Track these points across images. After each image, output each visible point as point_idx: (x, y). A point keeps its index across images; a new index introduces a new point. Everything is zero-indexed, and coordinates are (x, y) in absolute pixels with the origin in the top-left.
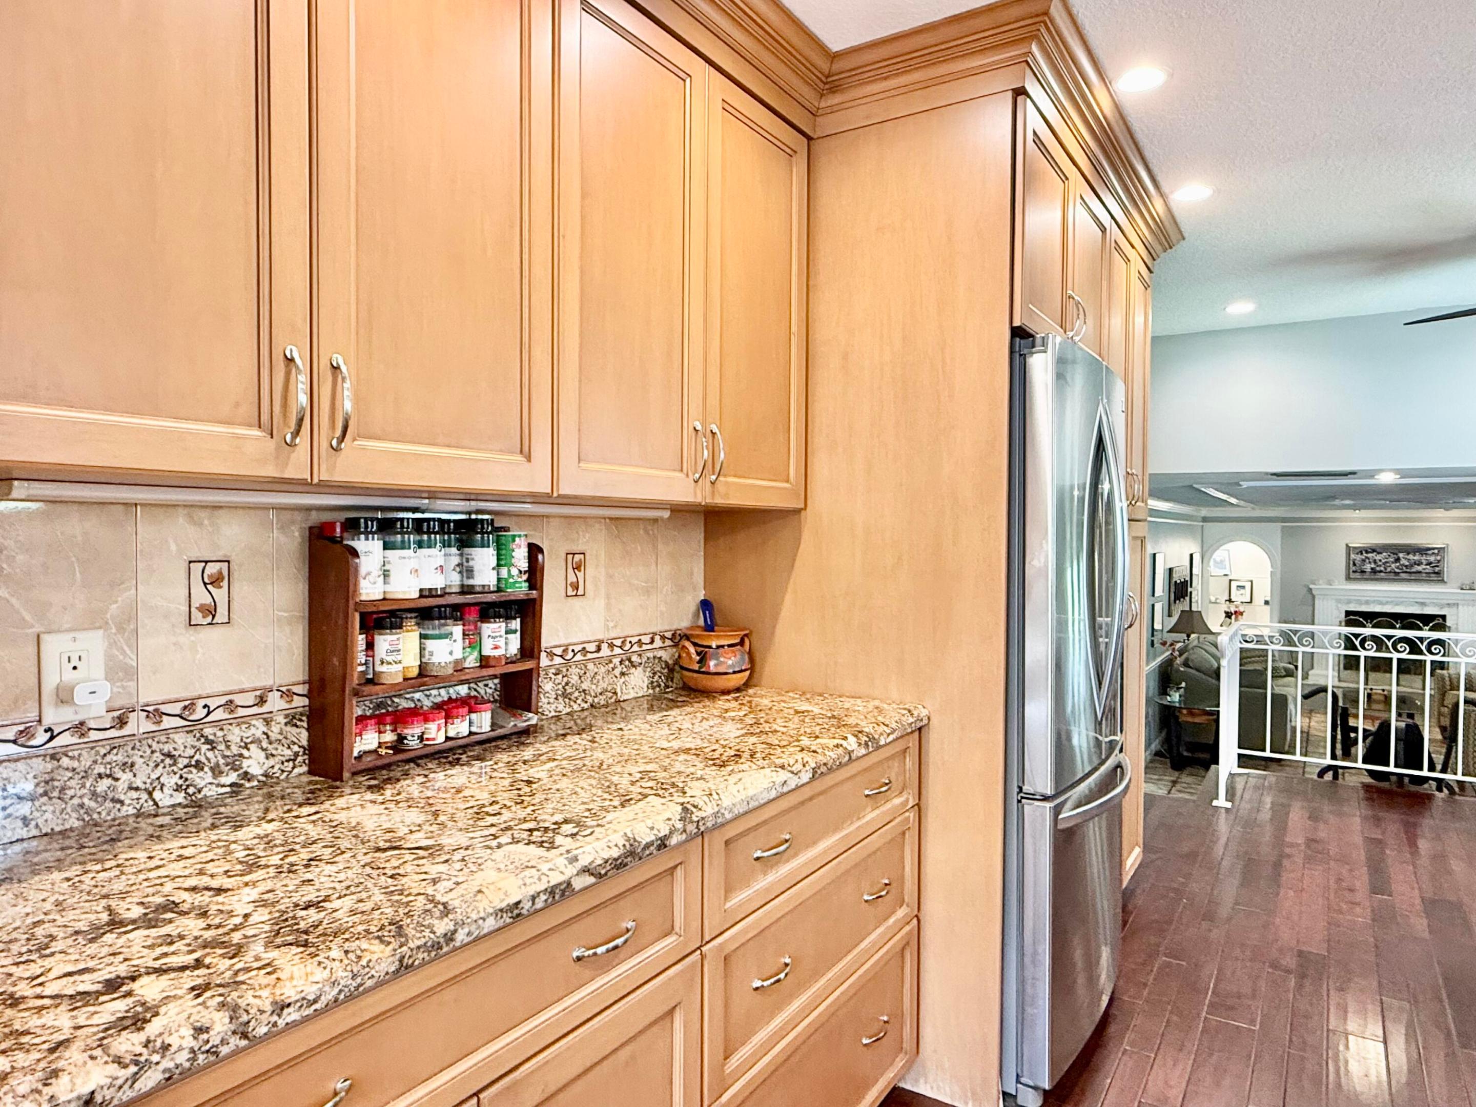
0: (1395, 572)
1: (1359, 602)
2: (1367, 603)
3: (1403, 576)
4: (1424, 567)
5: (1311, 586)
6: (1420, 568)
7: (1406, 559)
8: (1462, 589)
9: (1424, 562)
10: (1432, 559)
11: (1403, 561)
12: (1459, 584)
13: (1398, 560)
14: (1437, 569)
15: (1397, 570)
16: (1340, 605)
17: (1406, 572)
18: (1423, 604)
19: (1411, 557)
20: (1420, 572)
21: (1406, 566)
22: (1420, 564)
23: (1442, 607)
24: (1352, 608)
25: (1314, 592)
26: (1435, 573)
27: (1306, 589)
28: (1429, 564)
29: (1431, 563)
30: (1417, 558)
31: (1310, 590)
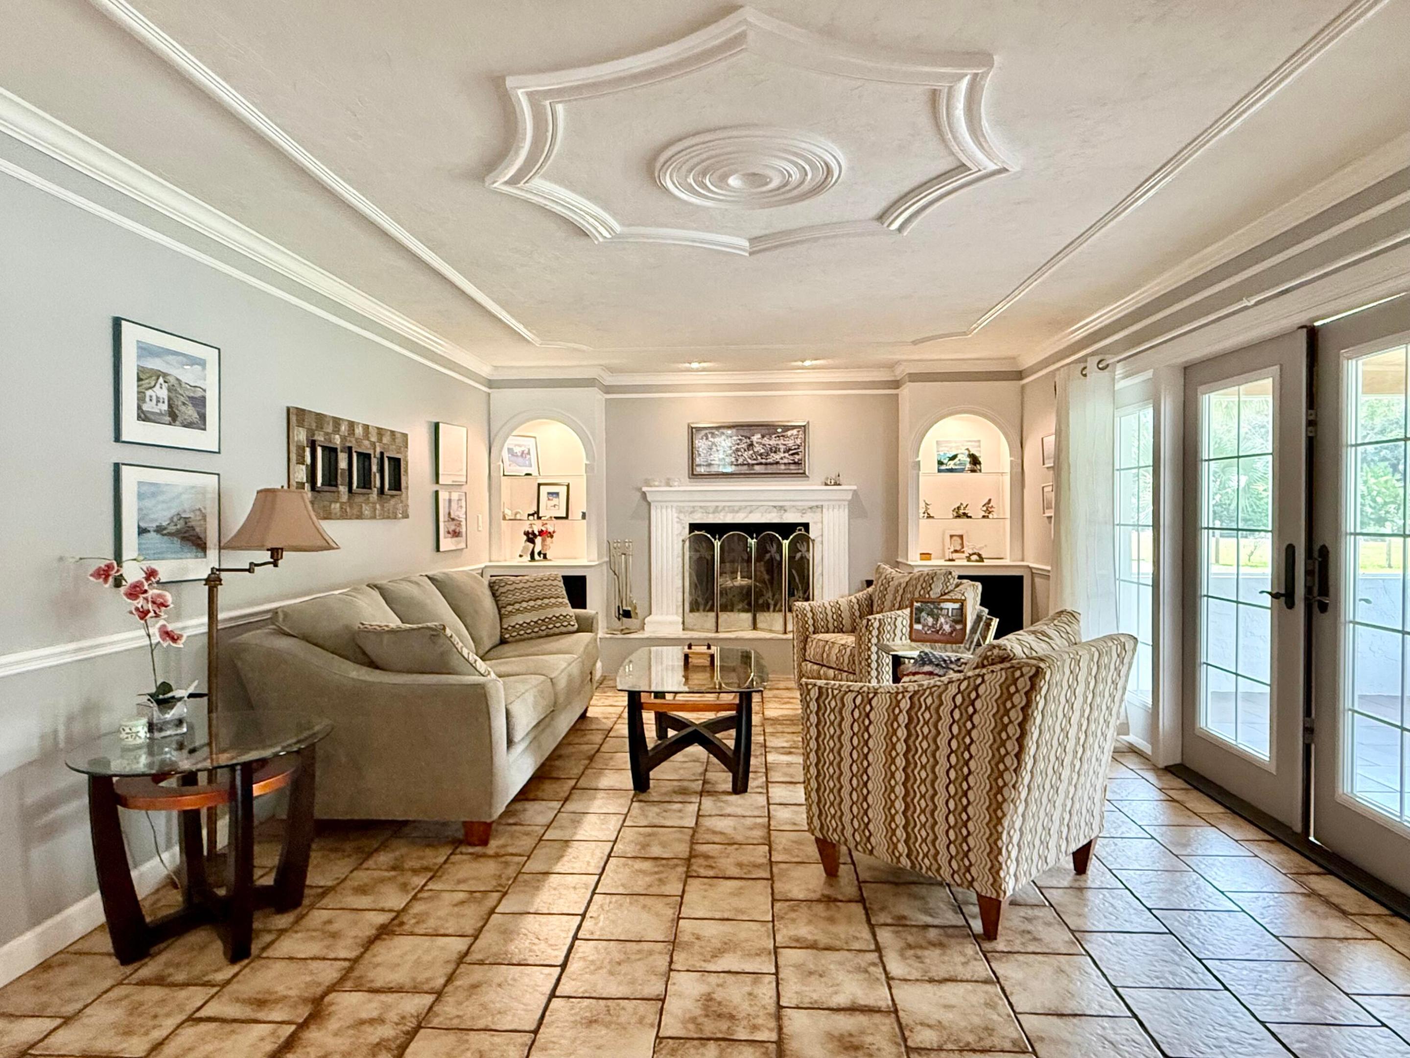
0: (748, 464)
1: (706, 511)
2: (716, 510)
3: (758, 468)
4: (782, 455)
5: (645, 489)
6: (776, 457)
7: (760, 443)
8: (826, 484)
9: (782, 448)
10: (790, 443)
11: (758, 448)
12: (823, 480)
13: (751, 445)
14: (797, 458)
15: (750, 461)
16: (682, 516)
17: (761, 464)
18: (782, 509)
19: (766, 441)
20: (777, 463)
21: (761, 455)
22: (776, 451)
23: (803, 512)
24: (699, 519)
25: (649, 499)
26: (795, 463)
27: (639, 494)
28: (787, 451)
29: (790, 450)
30: (773, 442)
31: (644, 495)
